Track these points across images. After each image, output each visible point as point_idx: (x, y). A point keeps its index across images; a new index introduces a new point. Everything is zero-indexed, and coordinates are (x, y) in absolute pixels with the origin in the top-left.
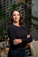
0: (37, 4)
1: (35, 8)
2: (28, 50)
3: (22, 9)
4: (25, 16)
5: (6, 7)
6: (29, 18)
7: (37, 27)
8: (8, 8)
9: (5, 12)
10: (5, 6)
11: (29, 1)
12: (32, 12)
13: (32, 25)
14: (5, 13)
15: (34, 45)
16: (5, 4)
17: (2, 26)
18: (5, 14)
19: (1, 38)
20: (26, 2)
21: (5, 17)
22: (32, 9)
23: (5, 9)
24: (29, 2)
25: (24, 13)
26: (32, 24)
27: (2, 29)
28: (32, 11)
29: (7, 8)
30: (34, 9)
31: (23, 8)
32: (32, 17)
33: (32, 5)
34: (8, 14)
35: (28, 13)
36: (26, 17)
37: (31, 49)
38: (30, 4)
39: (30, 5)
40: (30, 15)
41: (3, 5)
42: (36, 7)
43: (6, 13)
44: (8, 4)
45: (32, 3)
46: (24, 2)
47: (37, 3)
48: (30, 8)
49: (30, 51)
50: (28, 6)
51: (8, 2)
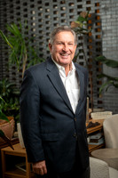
0: (113, 31)
1: (109, 38)
2: (99, 136)
3: (80, 41)
4: (88, 57)
5: (44, 39)
6: (97, 63)
7: (115, 83)
8: (48, 40)
10: (41, 38)
12: (104, 49)
13: (105, 79)
14: (41, 53)
15: (111, 123)
16: (40, 32)
18: (41, 55)
20: (88, 27)
21: (41, 61)
22: (103, 43)
23: (41, 43)
24: (95, 26)
25: (86, 50)
26: (104, 76)
28: (103, 46)
29: (45, 42)
30: (108, 43)
31: (83, 41)
32: (104, 59)
33: (103, 33)
34: (48, 55)
35: (95, 52)
36: (89, 60)
37: (105, 132)
39: (98, 34)
40: (98, 56)
41: (36, 35)
42: (112, 37)
43: (44, 52)
44: (48, 31)
45: (103, 29)
46: (84, 27)
47: (113, 27)
48: (98, 40)
49: (103, 137)
50: (94, 34)
51: (47, 28)
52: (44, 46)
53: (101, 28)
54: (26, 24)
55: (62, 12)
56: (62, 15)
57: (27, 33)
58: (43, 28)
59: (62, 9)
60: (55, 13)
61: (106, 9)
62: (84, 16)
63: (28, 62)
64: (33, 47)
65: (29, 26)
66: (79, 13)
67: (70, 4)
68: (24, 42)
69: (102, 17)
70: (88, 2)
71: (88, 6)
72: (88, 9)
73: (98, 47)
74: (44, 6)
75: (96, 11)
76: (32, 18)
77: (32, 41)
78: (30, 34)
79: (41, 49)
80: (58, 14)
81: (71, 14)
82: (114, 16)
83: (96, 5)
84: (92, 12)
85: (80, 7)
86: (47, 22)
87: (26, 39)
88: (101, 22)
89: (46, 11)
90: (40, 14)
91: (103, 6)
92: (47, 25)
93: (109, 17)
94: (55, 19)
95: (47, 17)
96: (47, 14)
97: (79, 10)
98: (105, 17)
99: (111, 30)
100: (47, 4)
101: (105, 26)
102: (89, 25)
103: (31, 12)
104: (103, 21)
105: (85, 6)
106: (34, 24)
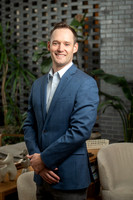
0: (115, 39)
1: (109, 49)
5: (30, 45)
7: (115, 103)
8: (34, 47)
9: (26, 58)
10: (26, 44)
11: (92, 31)
12: (102, 62)
13: (102, 98)
14: (25, 62)
15: (107, 155)
16: (25, 37)
17: (18, 98)
18: (26, 66)
19: (15, 132)
20: (84, 34)
21: (26, 74)
22: (102, 53)
23: (26, 51)
24: (92, 33)
25: (80, 62)
26: (102, 94)
27: (19, 106)
28: (101, 57)
29: (31, 49)
32: (102, 74)
33: (102, 42)
34: (34, 66)
35: (91, 64)
37: (100, 166)
38: (94, 38)
39: (95, 42)
40: (95, 69)
41: (21, 41)
42: (112, 47)
43: (29, 61)
44: (35, 36)
45: (102, 36)
46: (79, 33)
47: (114, 35)
48: (95, 50)
50: (91, 43)
51: (34, 33)
52: (29, 54)
53: (99, 35)
54: (8, 27)
55: (53, 14)
56: (53, 17)
57: (9, 38)
58: (28, 32)
59: (52, 10)
60: (44, 14)
61: (106, 12)
62: (79, 20)
63: (9, 73)
64: (16, 55)
65: (12, 29)
66: (73, 16)
67: (63, 5)
68: (5, 48)
69: (102, 23)
70: (85, 3)
71: (85, 7)
72: (85, 11)
73: (95, 58)
74: (30, 5)
75: (95, 14)
76: (15, 20)
77: (15, 48)
78: (12, 38)
80: (48, 17)
81: (64, 17)
82: (116, 21)
83: (95, 6)
84: (89, 15)
85: (75, 8)
86: (34, 26)
87: (7, 45)
88: (99, 28)
89: (33, 12)
90: (25, 15)
91: (103, 9)
92: (34, 29)
93: (110, 22)
94: (44, 21)
95: (34, 19)
96: (34, 15)
97: (74, 12)
98: (105, 23)
99: (111, 39)
100: (35, 4)
101: (104, 33)
102: (85, 32)
103: (15, 13)
104: (102, 27)
105: (81, 7)
106: (18, 27)
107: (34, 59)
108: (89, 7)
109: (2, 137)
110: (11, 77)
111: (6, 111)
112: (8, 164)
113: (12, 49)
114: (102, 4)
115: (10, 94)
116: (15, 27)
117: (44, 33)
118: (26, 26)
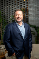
0: (33, 15)
1: (31, 17)
5: (9, 17)
8: (10, 17)
10: (7, 16)
11: (26, 12)
12: (29, 21)
16: (7, 14)
18: (7, 22)
22: (29, 19)
23: (7, 18)
28: (29, 20)
33: (29, 15)
34: (10, 22)
35: (26, 22)
38: (27, 14)
43: (8, 21)
44: (10, 14)
45: (29, 14)
47: (33, 13)
48: (27, 18)
50: (26, 16)
51: (10, 13)
52: (8, 19)
54: (2, 11)
56: (15, 9)
57: (2, 14)
58: (8, 13)
59: (15, 6)
60: (12, 8)
61: (30, 7)
62: (23, 9)
64: (4, 19)
65: (3, 12)
66: (21, 8)
67: (18, 5)
68: (1, 18)
69: (29, 10)
71: (24, 6)
73: (27, 20)
75: (27, 8)
76: (4, 9)
77: (4, 17)
78: (4, 15)
79: (7, 20)
80: (14, 8)
82: (33, 10)
83: (27, 5)
84: (25, 8)
85: (21, 6)
86: (10, 11)
87: (2, 17)
88: (28, 12)
89: (9, 7)
90: (7, 8)
91: (29, 6)
92: (10, 12)
93: (31, 10)
94: (12, 10)
95: (10, 9)
97: (21, 7)
99: (32, 15)
100: (10, 5)
101: (30, 13)
103: (4, 7)
104: (29, 11)
105: (23, 5)
106: (5, 11)
107: (10, 20)
108: (25, 6)
109: (1, 43)
110: (3, 26)
111: (2, 35)
112: (3, 49)
113: (3, 18)
114: (29, 5)
115: (3, 31)
116: (4, 11)
117: (13, 13)
118: (7, 11)
